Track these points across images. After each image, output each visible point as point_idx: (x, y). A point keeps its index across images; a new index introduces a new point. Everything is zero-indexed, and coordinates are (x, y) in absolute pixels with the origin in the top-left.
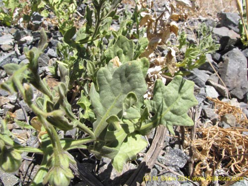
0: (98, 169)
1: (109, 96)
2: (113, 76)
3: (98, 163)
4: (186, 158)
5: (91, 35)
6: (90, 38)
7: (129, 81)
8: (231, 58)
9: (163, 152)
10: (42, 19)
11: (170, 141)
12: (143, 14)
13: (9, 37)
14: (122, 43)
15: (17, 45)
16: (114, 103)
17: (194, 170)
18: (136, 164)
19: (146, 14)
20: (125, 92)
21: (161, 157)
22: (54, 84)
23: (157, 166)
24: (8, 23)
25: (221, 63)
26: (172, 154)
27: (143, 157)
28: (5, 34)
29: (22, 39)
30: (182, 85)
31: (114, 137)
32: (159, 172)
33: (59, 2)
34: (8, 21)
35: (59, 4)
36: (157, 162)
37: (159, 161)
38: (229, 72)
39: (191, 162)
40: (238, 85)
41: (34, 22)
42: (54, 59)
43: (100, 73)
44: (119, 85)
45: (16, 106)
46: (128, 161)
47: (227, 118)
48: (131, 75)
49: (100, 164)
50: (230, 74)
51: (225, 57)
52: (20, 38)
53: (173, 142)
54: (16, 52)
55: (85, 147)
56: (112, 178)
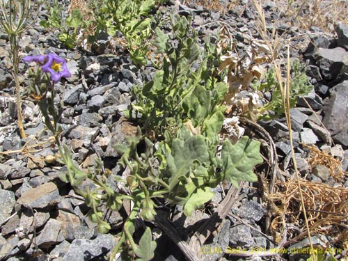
0: (173, 217)
1: (181, 160)
2: (184, 145)
3: (173, 212)
4: (263, 211)
5: (168, 86)
6: (167, 89)
7: (195, 149)
8: (340, 94)
9: (239, 203)
10: (109, 38)
11: (249, 192)
12: (223, 58)
13: (74, 65)
14: (199, 93)
15: (83, 76)
16: (185, 165)
17: (270, 225)
18: (209, 214)
19: (227, 57)
20: (192, 158)
21: (237, 209)
22: (129, 129)
23: (231, 217)
24: (70, 45)
25: (327, 98)
26: (248, 206)
27: (216, 207)
28: (68, 60)
29: (89, 68)
30: (248, 145)
31: (185, 189)
32: (232, 223)
33: (132, 29)
34: (71, 43)
35: (132, 32)
36: (231, 214)
37: (233, 213)
38: (335, 111)
39: (268, 216)
40: (344, 128)
41: (99, 42)
42: (126, 94)
43: (175, 142)
44: (188, 152)
45: (90, 150)
46: (197, 208)
47: (318, 170)
48: (197, 146)
49: (175, 212)
50: (336, 114)
51: (332, 91)
52: (86, 67)
53: (251, 194)
54: (83, 86)
55: (162, 196)
56: (186, 226)
